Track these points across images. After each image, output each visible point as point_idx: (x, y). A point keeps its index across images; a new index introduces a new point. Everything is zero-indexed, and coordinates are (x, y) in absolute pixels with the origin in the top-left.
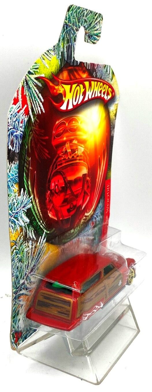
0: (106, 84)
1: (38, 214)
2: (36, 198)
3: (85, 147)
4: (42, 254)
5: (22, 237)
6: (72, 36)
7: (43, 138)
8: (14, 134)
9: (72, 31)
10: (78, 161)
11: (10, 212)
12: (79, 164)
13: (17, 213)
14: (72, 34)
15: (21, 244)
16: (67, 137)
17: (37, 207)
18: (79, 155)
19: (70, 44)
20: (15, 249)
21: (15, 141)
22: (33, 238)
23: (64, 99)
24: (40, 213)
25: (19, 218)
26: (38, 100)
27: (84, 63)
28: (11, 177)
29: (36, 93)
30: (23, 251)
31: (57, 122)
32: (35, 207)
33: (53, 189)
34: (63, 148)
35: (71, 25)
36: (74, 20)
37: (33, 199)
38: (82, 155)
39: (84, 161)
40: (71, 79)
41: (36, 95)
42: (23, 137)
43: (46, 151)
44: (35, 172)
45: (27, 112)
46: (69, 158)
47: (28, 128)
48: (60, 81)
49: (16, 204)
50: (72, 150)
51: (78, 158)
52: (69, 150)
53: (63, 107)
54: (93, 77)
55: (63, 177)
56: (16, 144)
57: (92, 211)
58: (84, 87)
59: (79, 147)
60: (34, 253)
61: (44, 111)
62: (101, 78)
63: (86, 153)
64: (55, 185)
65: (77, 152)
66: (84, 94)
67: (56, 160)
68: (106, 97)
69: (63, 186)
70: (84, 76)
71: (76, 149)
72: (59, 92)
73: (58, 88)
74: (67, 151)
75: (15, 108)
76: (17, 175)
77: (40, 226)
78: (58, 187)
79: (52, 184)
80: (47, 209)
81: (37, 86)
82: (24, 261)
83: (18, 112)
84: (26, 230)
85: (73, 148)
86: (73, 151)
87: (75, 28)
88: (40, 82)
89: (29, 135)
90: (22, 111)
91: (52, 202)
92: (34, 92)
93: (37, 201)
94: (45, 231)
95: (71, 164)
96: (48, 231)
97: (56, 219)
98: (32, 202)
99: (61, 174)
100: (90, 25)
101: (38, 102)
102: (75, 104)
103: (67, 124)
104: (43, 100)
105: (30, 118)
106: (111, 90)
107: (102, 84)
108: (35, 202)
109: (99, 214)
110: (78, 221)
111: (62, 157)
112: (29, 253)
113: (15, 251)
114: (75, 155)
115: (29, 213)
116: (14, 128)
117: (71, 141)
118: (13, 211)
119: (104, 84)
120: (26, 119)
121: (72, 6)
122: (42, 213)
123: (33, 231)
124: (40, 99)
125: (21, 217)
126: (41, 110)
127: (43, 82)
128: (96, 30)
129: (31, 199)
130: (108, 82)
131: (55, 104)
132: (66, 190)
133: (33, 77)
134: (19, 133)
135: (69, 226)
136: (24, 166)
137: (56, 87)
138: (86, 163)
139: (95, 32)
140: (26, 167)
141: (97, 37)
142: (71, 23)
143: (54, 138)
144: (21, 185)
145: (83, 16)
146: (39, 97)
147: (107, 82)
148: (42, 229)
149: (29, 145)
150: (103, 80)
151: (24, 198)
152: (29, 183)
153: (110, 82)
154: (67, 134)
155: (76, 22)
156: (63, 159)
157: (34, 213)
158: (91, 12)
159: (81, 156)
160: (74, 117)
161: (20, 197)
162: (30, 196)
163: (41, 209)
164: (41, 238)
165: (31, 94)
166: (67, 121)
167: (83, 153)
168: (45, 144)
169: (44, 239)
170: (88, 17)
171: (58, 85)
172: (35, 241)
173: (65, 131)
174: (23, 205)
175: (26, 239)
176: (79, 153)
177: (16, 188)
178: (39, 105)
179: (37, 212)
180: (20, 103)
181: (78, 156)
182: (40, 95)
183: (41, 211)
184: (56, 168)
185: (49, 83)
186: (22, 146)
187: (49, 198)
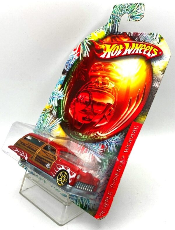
0: (151, 46)
1: (63, 105)
2: (67, 97)
3: (116, 85)
4: (54, 128)
5: (50, 110)
6: (116, 19)
7: (84, 69)
8: (69, 63)
9: (117, 17)
10: (106, 92)
11: (52, 95)
12: (107, 94)
13: (54, 97)
14: (117, 19)
15: (48, 113)
16: (101, 73)
17: (65, 102)
18: (109, 88)
19: (115, 24)
20: (44, 113)
21: (68, 66)
22: (54, 115)
23: (104, 51)
24: (65, 106)
25: (54, 100)
26: (87, 51)
27: (126, 33)
28: (60, 81)
29: (87, 47)
30: (46, 117)
31: (96, 63)
32: (64, 101)
33: (80, 99)
34: (96, 79)
35: (115, 14)
36: (118, 11)
37: (65, 96)
38: (112, 89)
39: (112, 94)
40: (112, 42)
41: (86, 48)
42: (73, 65)
43: (84, 77)
44: (73, 84)
45: (78, 55)
46: (99, 86)
47: (77, 62)
48: (103, 42)
49: (56, 93)
50: (103, 82)
51: (107, 90)
52: (100, 82)
53: (103, 56)
54: (135, 41)
55: (90, 96)
56: (68, 67)
57: (106, 136)
58: (124, 46)
59: (110, 83)
60: (51, 123)
61: (88, 56)
62: (144, 41)
63: (116, 89)
64: (82, 98)
65: (107, 85)
66: (123, 50)
67: (89, 84)
68: (149, 55)
69: (88, 101)
70: (125, 40)
71: (107, 83)
72: (101, 48)
73: (101, 46)
74: (98, 82)
75: (74, 53)
76: (63, 81)
77: (61, 112)
78: (83, 100)
79: (80, 95)
80: (70, 107)
81: (88, 44)
82: (45, 122)
83: (74, 54)
84: (54, 109)
85: (104, 82)
86: (104, 84)
87: (118, 15)
88: (90, 42)
89: (76, 66)
90: (77, 54)
91: (75, 105)
92: (85, 47)
93: (67, 99)
94: (62, 117)
95: (99, 91)
96: (64, 119)
97: (72, 116)
98: (63, 98)
99: (89, 93)
100: (132, 11)
101: (86, 52)
102: (112, 55)
103: (103, 66)
104: (89, 51)
105: (79, 58)
106: (157, 50)
107: (145, 45)
108: (65, 99)
109: (113, 144)
110: (89, 132)
111: (93, 84)
112: (48, 121)
113: (43, 113)
114: (105, 87)
115: (59, 102)
116: (70, 60)
117: (104, 77)
118: (53, 96)
119: (147, 45)
120: (77, 58)
121: (116, 6)
122: (66, 107)
123: (56, 112)
124: (88, 50)
125: (55, 101)
126: (87, 55)
127: (92, 43)
128: (138, 13)
129: (64, 96)
130: (154, 44)
131: (97, 54)
132: (89, 105)
133: (87, 41)
134: (71, 63)
135: (79, 129)
136: (68, 79)
137: (100, 45)
138: (114, 97)
139: (138, 14)
140: (69, 80)
141: (139, 17)
142: (115, 13)
143: (91, 71)
144: (63, 86)
145: (125, 8)
146: (87, 49)
147: (152, 44)
148: (61, 115)
149: (75, 70)
150: (147, 42)
151: (61, 93)
152: (67, 88)
153: (156, 44)
154: (102, 72)
155: (119, 12)
156: (94, 86)
157: (62, 104)
158: (131, 4)
159: (110, 89)
160: (110, 63)
161: (59, 91)
162: (64, 94)
163: (66, 104)
164: (58, 119)
165: (83, 47)
166: (103, 64)
167: (113, 88)
168: (84, 72)
169: (59, 121)
170: (129, 7)
171: (102, 44)
172: (54, 118)
173: (101, 69)
174: (58, 96)
175: (51, 112)
176: (109, 87)
177: (60, 86)
178: (86, 53)
179: (63, 104)
180: (76, 51)
181: (107, 88)
182: (88, 49)
183: (66, 105)
184: (87, 88)
185: (95, 43)
186: (70, 69)
187: (74, 102)
